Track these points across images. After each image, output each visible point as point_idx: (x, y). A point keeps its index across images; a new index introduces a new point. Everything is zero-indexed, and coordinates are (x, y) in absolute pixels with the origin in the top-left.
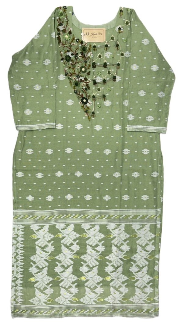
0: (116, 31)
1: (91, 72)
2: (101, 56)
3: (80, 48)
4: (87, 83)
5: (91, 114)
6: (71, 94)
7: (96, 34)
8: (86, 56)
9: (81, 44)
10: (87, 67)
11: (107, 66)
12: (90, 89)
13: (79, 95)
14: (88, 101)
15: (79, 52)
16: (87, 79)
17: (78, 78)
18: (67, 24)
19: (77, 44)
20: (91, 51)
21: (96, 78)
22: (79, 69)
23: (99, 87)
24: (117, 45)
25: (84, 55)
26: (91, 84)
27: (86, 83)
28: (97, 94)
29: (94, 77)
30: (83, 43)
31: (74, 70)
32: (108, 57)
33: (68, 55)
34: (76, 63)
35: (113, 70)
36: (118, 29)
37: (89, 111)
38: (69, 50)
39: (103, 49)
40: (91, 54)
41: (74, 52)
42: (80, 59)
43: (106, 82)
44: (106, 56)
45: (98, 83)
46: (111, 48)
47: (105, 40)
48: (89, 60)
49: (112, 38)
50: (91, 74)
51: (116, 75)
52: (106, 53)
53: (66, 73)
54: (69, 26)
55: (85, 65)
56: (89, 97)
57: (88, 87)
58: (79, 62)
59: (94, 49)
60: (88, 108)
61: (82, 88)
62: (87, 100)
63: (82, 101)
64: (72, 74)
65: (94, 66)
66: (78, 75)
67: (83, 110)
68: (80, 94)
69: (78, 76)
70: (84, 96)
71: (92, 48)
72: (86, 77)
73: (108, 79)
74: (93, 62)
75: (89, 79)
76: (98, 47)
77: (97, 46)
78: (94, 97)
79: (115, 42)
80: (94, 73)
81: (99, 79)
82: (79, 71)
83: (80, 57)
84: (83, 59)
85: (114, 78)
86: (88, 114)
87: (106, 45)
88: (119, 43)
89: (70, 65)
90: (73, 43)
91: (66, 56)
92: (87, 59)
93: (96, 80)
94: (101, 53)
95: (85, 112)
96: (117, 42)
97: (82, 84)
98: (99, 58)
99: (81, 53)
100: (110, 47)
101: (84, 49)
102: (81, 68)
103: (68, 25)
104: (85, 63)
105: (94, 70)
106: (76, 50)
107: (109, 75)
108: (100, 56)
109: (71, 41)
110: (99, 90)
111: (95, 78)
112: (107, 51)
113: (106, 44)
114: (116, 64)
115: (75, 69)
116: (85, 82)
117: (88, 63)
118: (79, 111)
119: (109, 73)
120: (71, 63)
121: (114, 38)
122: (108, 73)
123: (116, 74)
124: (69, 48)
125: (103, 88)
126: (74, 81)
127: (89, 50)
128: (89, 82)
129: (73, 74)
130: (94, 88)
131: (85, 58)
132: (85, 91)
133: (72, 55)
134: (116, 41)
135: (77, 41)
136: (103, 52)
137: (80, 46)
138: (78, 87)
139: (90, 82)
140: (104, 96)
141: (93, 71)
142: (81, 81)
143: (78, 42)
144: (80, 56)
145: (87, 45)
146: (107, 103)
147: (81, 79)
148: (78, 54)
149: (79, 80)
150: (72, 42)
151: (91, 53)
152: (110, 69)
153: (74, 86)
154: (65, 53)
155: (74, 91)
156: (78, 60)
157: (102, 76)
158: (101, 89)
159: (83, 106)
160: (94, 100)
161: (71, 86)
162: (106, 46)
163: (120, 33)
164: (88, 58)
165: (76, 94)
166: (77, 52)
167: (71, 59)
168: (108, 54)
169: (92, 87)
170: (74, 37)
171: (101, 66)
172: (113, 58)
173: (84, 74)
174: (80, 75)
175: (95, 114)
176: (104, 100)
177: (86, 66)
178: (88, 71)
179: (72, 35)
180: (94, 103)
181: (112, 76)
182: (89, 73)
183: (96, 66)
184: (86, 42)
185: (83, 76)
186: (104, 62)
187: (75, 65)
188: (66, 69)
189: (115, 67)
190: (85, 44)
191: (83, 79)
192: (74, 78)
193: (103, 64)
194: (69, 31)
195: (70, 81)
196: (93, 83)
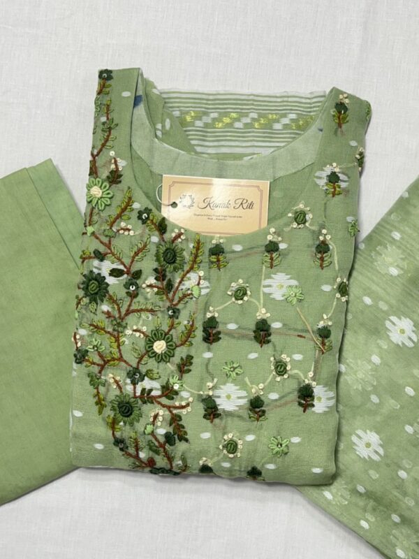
0: (317, 185)
1: (195, 361)
2: (245, 294)
3: (153, 250)
4: (175, 411)
8: (176, 285)
9: (157, 233)
10: (176, 334)
11: (270, 335)
12: (187, 440)
15: (148, 265)
16: (177, 393)
17: (134, 383)
18: (107, 140)
19: (139, 232)
20: (199, 267)
21: (217, 392)
22: (142, 343)
23: (230, 436)
24: (323, 248)
25: (170, 280)
26: (192, 417)
27: (169, 408)
29: (210, 384)
30: (169, 229)
31: (117, 340)
32: (278, 295)
33: (96, 271)
34: (128, 312)
35: (298, 357)
36: (325, 180)
38: (102, 249)
40: (202, 282)
41: (127, 261)
42: (149, 296)
43: (264, 412)
44: (267, 290)
45: (229, 414)
46: (290, 256)
47: (264, 224)
48: (191, 305)
49: (300, 218)
50: (197, 368)
51: (314, 384)
55: (172, 327)
57: (178, 432)
58: (142, 310)
59: (214, 258)
61: (149, 428)
64: (105, 363)
65: (211, 333)
66: (136, 370)
68: (142, 455)
69: (135, 375)
71: (207, 253)
72: (171, 381)
73: (274, 396)
74: (209, 315)
75: (184, 394)
76: (234, 252)
77: (226, 249)
79: (314, 232)
80: (207, 365)
81: (231, 398)
82: (142, 350)
83: (148, 290)
84: (164, 297)
85: (306, 395)
87: (270, 241)
88: (328, 237)
89: (104, 317)
90: (123, 224)
91: (84, 276)
92: (181, 300)
93: (218, 401)
96: (320, 233)
97: (150, 410)
98: (237, 299)
99: (156, 270)
100: (284, 254)
101: (169, 256)
102: (151, 340)
104: (171, 317)
105: (209, 350)
106: (136, 254)
107: (278, 379)
108: (240, 294)
109: (114, 211)
110: (232, 447)
111: (214, 388)
112: (274, 269)
113: (270, 238)
114: (315, 328)
115: (122, 339)
116: (164, 406)
117: (184, 320)
119: (281, 368)
120: (105, 307)
121: (309, 217)
122: (276, 368)
123: (314, 379)
124: (102, 242)
125: (250, 438)
126: (114, 392)
127: (194, 261)
128: (183, 407)
129: (113, 359)
130: (206, 435)
131: (171, 295)
133: (115, 273)
134: (315, 228)
135: (140, 217)
136: (257, 275)
137: (155, 239)
138: (132, 423)
139: (188, 405)
141: (208, 355)
142: (147, 397)
143: (144, 222)
144: (151, 286)
145: (186, 241)
147: (148, 387)
148: (143, 277)
149: (138, 394)
150: (119, 216)
151: (202, 273)
152: (283, 352)
153: (112, 414)
154: (84, 259)
156: (140, 298)
158: (240, 442)
162: (272, 248)
163: (333, 194)
164: (188, 295)
167: (111, 291)
168: (279, 285)
169: (200, 433)
170: (130, 200)
171: (243, 337)
172: (300, 301)
173: (162, 365)
177: (173, 332)
178: (181, 352)
179: (122, 191)
181: (295, 385)
182: (184, 367)
183: (219, 333)
184: (180, 228)
185: (155, 376)
186: (259, 318)
187: (122, 319)
188: (83, 332)
189: (310, 344)
190: (174, 235)
191: (157, 389)
192: (116, 382)
193: (253, 327)
194: (112, 172)
195: (97, 388)
196: (203, 412)
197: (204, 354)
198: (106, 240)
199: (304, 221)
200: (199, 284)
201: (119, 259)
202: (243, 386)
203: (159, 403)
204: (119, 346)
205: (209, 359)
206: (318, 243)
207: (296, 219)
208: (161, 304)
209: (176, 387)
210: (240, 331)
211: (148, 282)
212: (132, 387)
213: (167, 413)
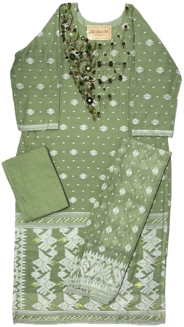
0: (122, 29)
1: (96, 71)
2: (107, 55)
3: (85, 46)
4: (92, 83)
5: (96, 114)
6: (75, 93)
7: (102, 32)
8: (91, 54)
9: (86, 42)
10: (92, 66)
11: (112, 64)
12: (95, 89)
13: (83, 95)
14: (94, 101)
15: (84, 50)
16: (92, 79)
17: (83, 77)
18: (72, 21)
19: (82, 42)
20: (96, 50)
21: (101, 78)
22: (84, 68)
23: (104, 87)
24: (124, 44)
25: (89, 53)
26: (96, 83)
28: (103, 94)
29: (99, 76)
30: (89, 41)
31: (79, 68)
32: (114, 55)
33: (73, 53)
34: (81, 62)
35: (119, 69)
36: (124, 27)
37: (94, 111)
38: (73, 48)
39: (109, 47)
40: (97, 53)
41: (79, 50)
43: (112, 82)
44: (111, 54)
45: (104, 82)
46: (116, 46)
47: (111, 38)
48: (95, 59)
49: (118, 36)
50: (97, 73)
51: (122, 75)
52: (112, 51)
53: (70, 72)
54: (74, 23)
55: (91, 64)
56: (94, 96)
57: (93, 87)
58: (84, 61)
59: (99, 47)
60: (93, 108)
61: (87, 87)
62: (92, 100)
63: (87, 101)
64: (76, 73)
65: (100, 64)
66: (83, 74)
67: (88, 111)
68: (85, 93)
69: (83, 76)
70: (89, 96)
71: (97, 46)
73: (114, 78)
74: (99, 60)
75: (94, 79)
76: (104, 45)
77: (102, 45)
78: (99, 97)
79: (121, 40)
81: (104, 79)
82: (84, 70)
83: (85, 56)
84: (88, 57)
85: (120, 78)
86: (93, 114)
87: (112, 43)
88: (125, 41)
89: (75, 64)
90: (78, 41)
91: (70, 55)
92: (92, 57)
93: (101, 80)
94: (107, 52)
95: (90, 113)
96: (123, 40)
97: (87, 83)
98: (105, 56)
99: (86, 51)
102: (86, 67)
103: (72, 23)
104: (90, 62)
105: (99, 68)
106: (81, 48)
107: (115, 74)
108: (105, 55)
109: (75, 39)
110: (104, 89)
111: (101, 77)
112: (113, 49)
113: (112, 42)
114: (122, 63)
116: (90, 82)
117: (93, 62)
118: (84, 111)
119: (115, 72)
120: (75, 61)
121: (121, 36)
122: (114, 72)
123: (122, 74)
124: (73, 46)
125: (108, 87)
126: (79, 80)
127: (95, 48)
129: (78, 73)
130: (99, 88)
131: (90, 57)
132: (90, 90)
133: (77, 53)
134: (122, 39)
135: (81, 39)
136: (109, 51)
137: (85, 44)
138: (83, 86)
139: (95, 81)
140: (110, 96)
141: (99, 70)
142: (86, 80)
143: (83, 40)
144: (85, 55)
145: (93, 43)
146: (113, 103)
147: (86, 78)
148: (83, 52)
149: (84, 80)
150: (77, 40)
151: (96, 51)
152: (115, 68)
153: (78, 85)
154: (70, 51)
155: (78, 91)
156: (83, 58)
157: (108, 75)
158: (106, 88)
159: (88, 106)
160: (99, 100)
161: (76, 85)
162: (112, 44)
163: (126, 31)
164: (94, 56)
165: (80, 94)
166: (81, 51)
167: (76, 57)
168: (114, 53)
169: (98, 87)
170: (79, 35)
171: (107, 65)
172: (119, 56)
173: (89, 73)
174: (85, 74)
175: (100, 114)
176: (110, 100)
178: (93, 70)
179: (77, 33)
180: (100, 103)
181: (118, 75)
182: (94, 72)
183: (101, 64)
184: (91, 40)
185: (88, 75)
186: (110, 61)
187: (79, 63)
188: (71, 68)
189: (121, 66)
190: (90, 42)
191: (88, 78)
192: (79, 77)
193: (109, 63)
194: (74, 29)
195: (75, 80)
196: (98, 83)
197: (98, 69)
198: (74, 45)
199: (119, 37)
200: (96, 53)
201: (77, 50)
203: (89, 81)
204: (79, 70)
205: (99, 71)
206: (122, 42)
207: (118, 37)
208: (88, 59)
209: (92, 77)
210: (106, 64)
211: (84, 54)
213: (91, 83)
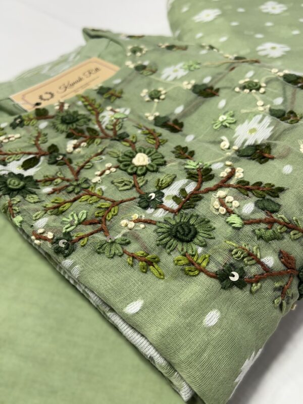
7: (80, 79)
17: (158, 205)
43: (292, 112)
65: (172, 124)
83: (77, 150)
105: (185, 135)
111: (232, 143)
126: (149, 235)
133: (27, 165)
142: (188, 201)
144: (75, 147)
190: (57, 108)
191: (187, 184)
192: (138, 221)
195: (125, 252)
202: (248, 116)
212: (161, 210)
